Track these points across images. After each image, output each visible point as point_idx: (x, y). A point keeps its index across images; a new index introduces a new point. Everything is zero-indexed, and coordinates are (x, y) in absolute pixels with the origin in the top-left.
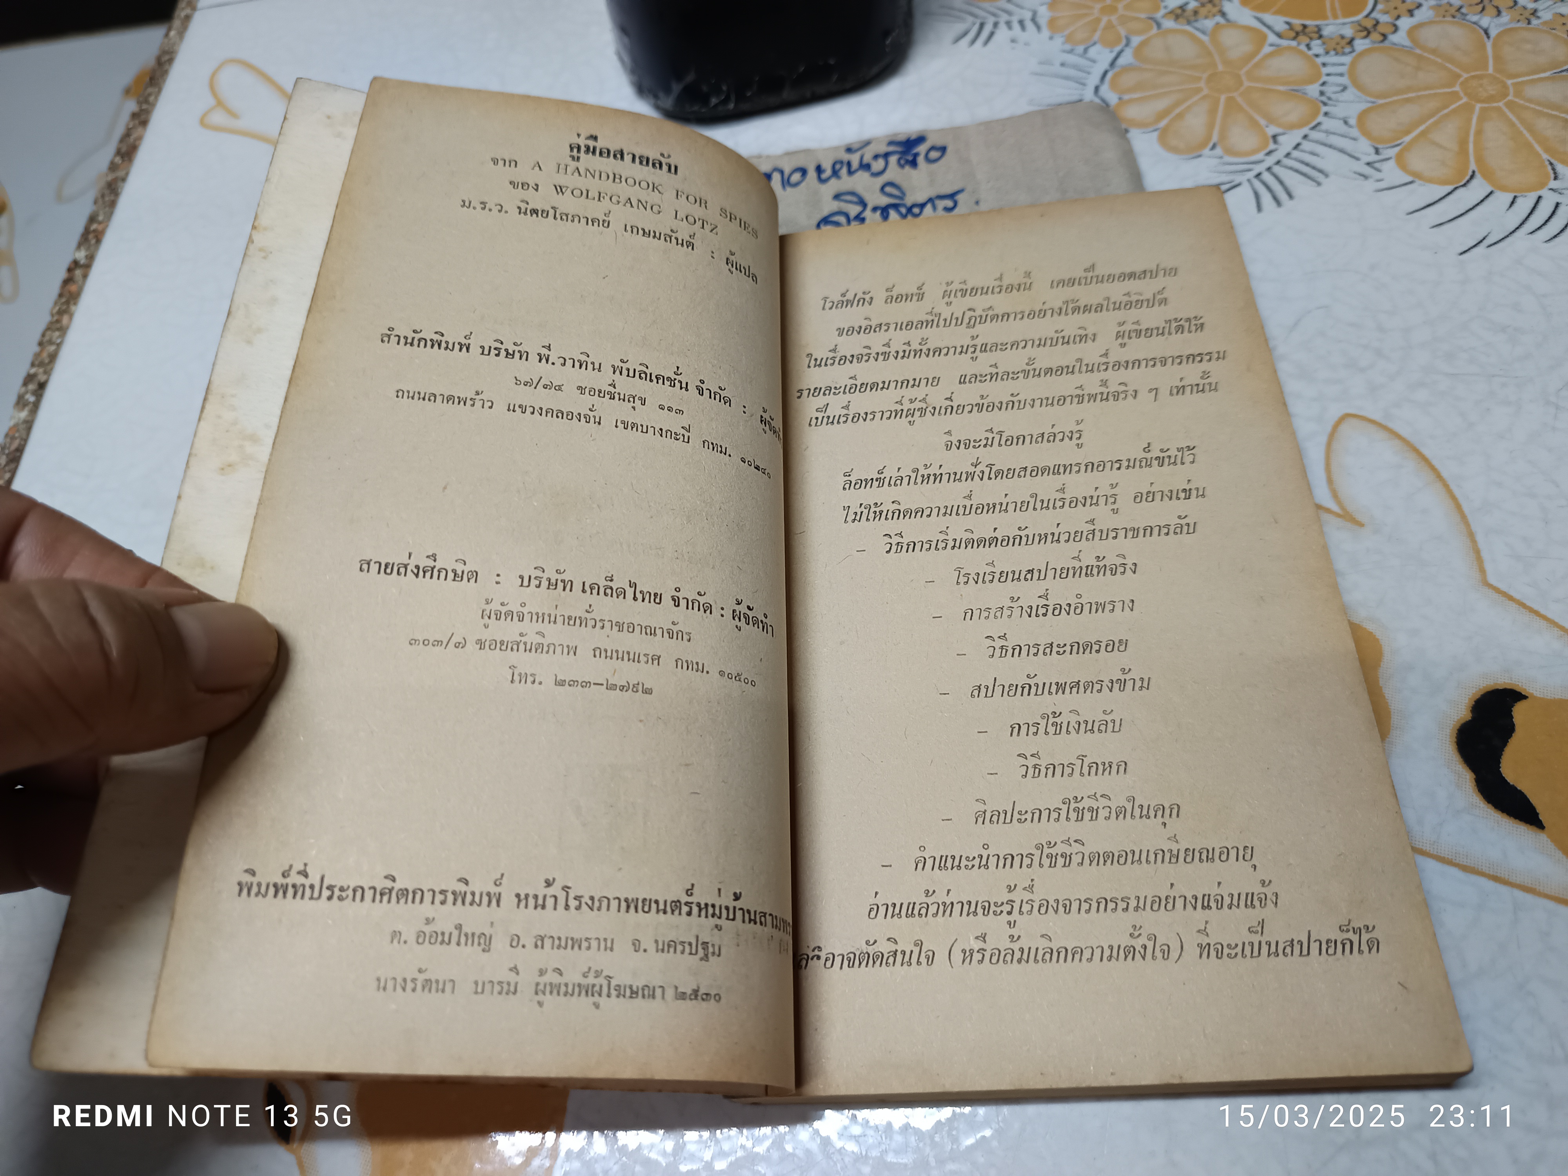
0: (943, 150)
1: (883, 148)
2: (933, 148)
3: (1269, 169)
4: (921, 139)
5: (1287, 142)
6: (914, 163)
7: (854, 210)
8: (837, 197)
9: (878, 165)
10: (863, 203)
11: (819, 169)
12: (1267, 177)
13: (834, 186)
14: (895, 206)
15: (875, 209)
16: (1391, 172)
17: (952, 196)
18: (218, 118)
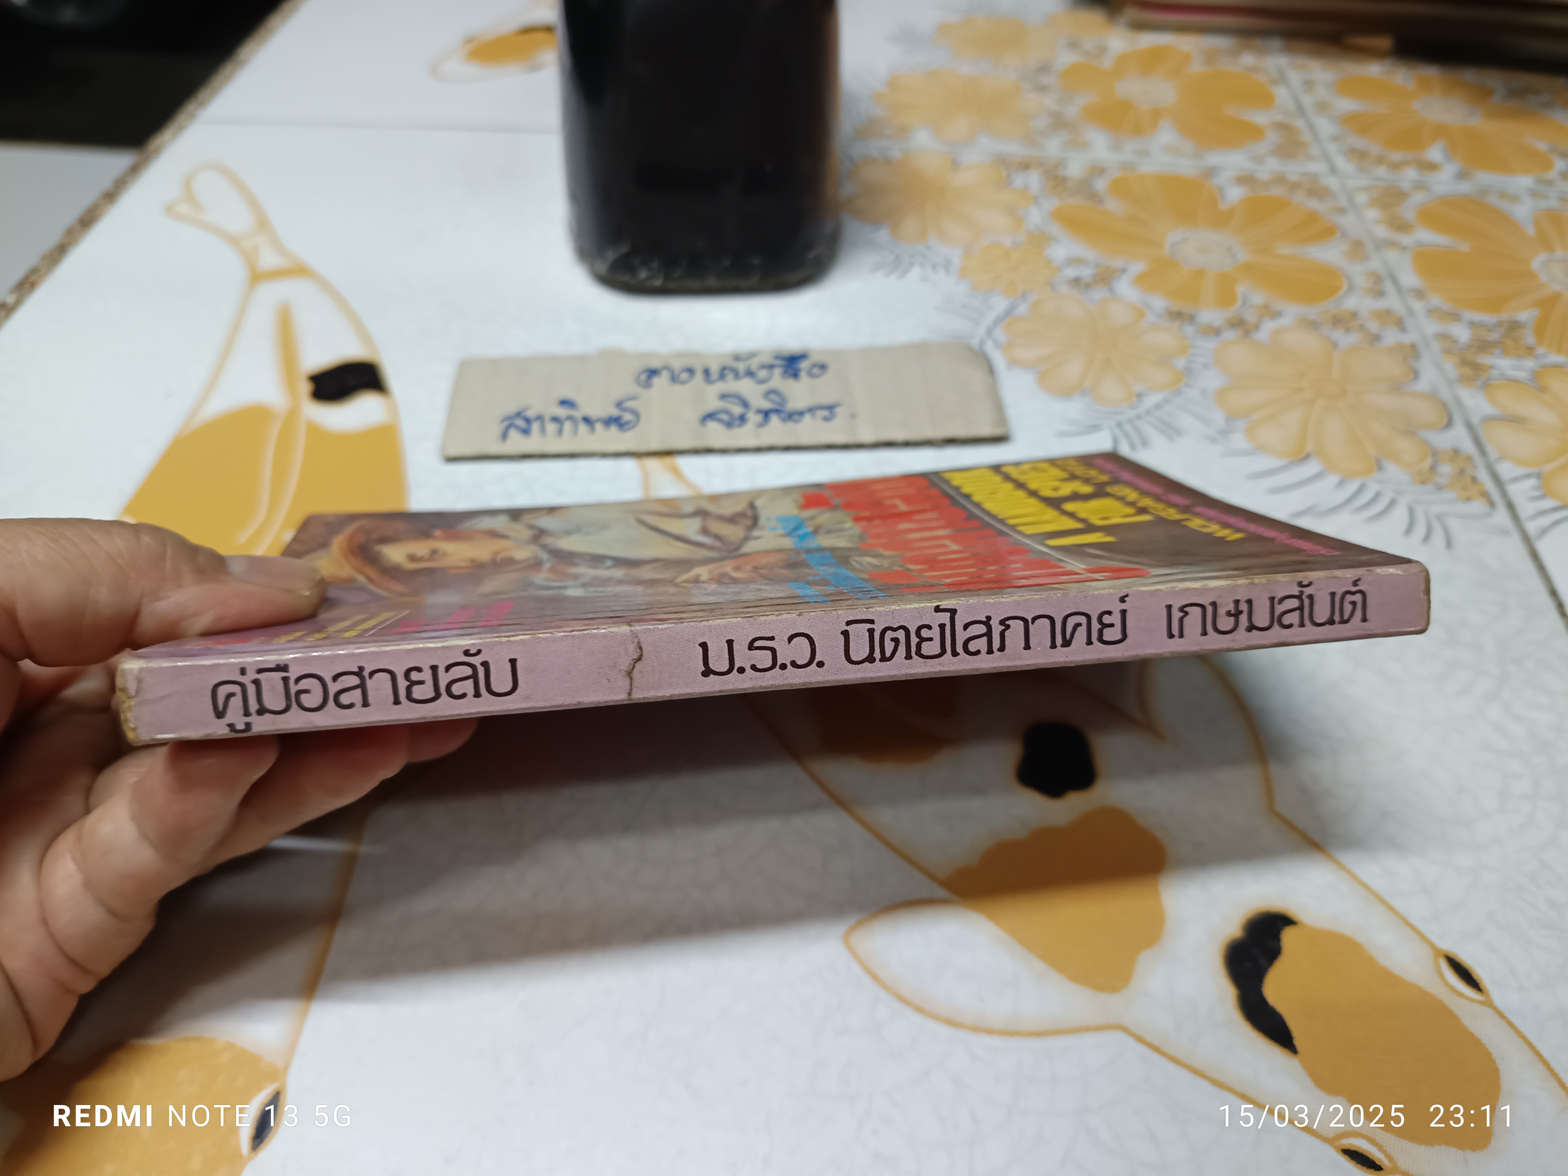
0: (823, 367)
1: (767, 359)
2: (815, 365)
3: (1130, 421)
4: (803, 356)
5: (1152, 400)
6: (795, 375)
7: (737, 410)
8: (724, 397)
9: (763, 374)
10: (745, 404)
11: (707, 372)
12: (1128, 427)
13: (720, 387)
14: (777, 411)
15: (759, 411)
16: (1239, 441)
17: (831, 408)
18: (184, 209)
